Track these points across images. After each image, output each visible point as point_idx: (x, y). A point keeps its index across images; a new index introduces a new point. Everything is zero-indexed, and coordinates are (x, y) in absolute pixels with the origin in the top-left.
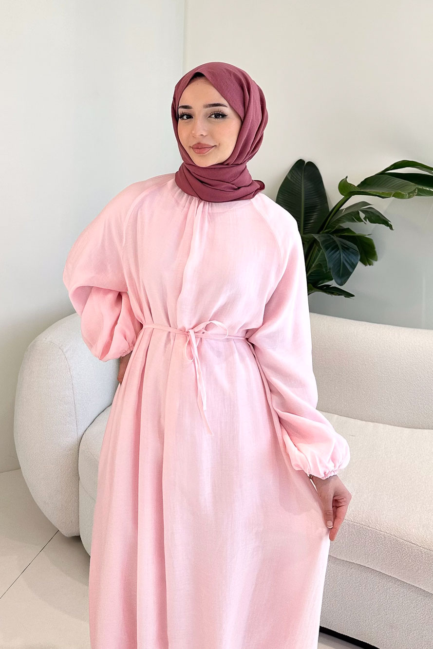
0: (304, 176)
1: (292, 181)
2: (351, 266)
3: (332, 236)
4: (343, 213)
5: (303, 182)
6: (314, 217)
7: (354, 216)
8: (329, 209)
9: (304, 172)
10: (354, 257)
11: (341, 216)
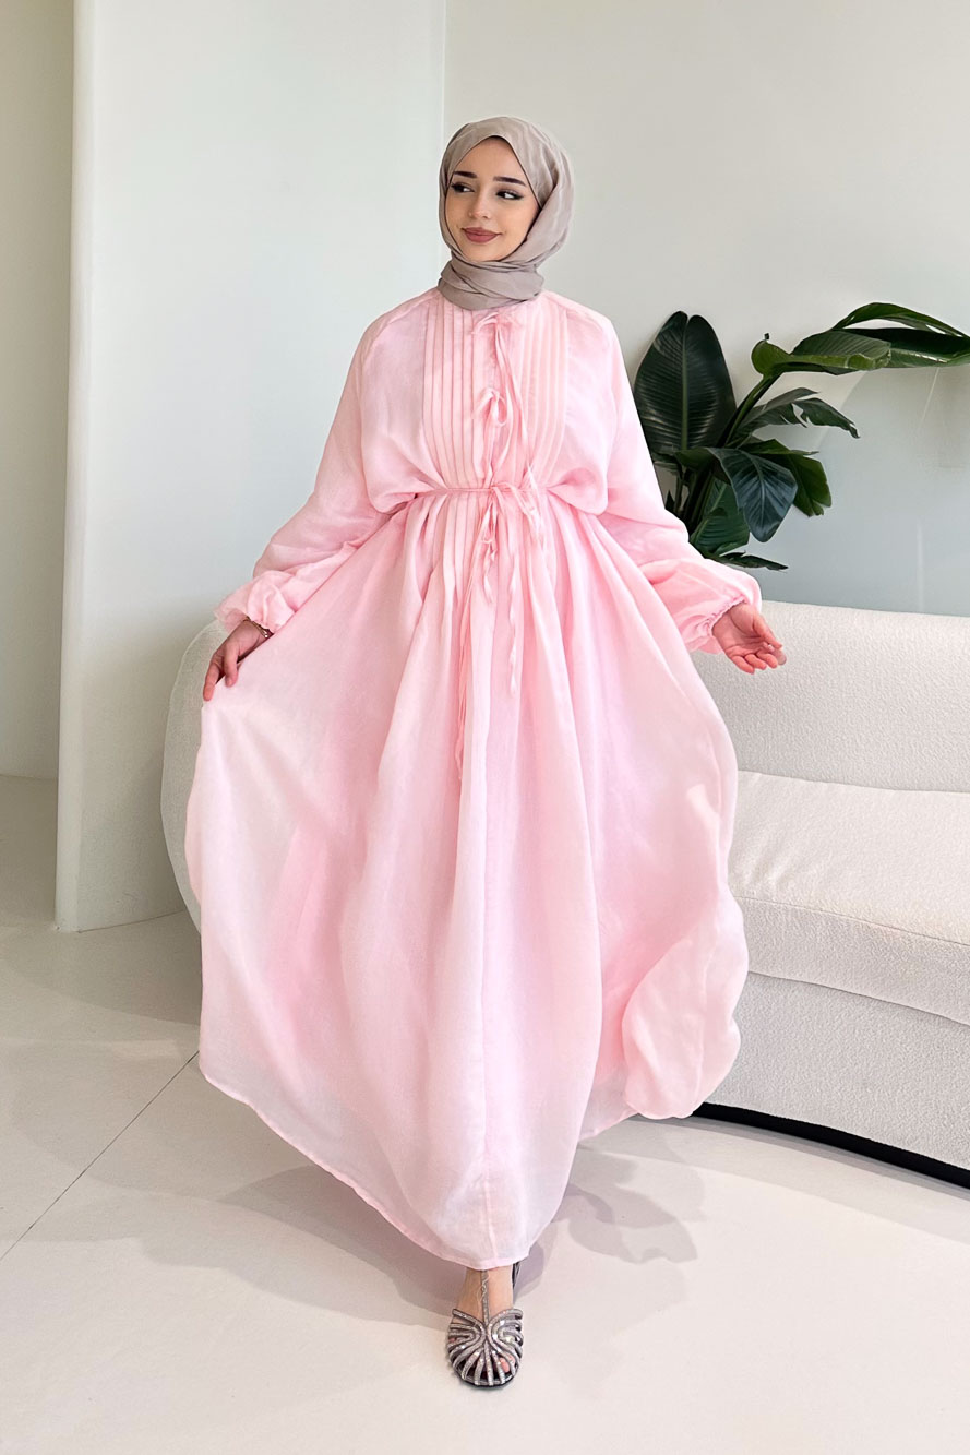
0: (687, 343)
1: (663, 353)
2: (781, 505)
3: (743, 452)
4: (763, 411)
5: (684, 357)
6: (707, 423)
7: (782, 412)
8: (734, 404)
9: (687, 337)
10: (786, 488)
11: (757, 416)
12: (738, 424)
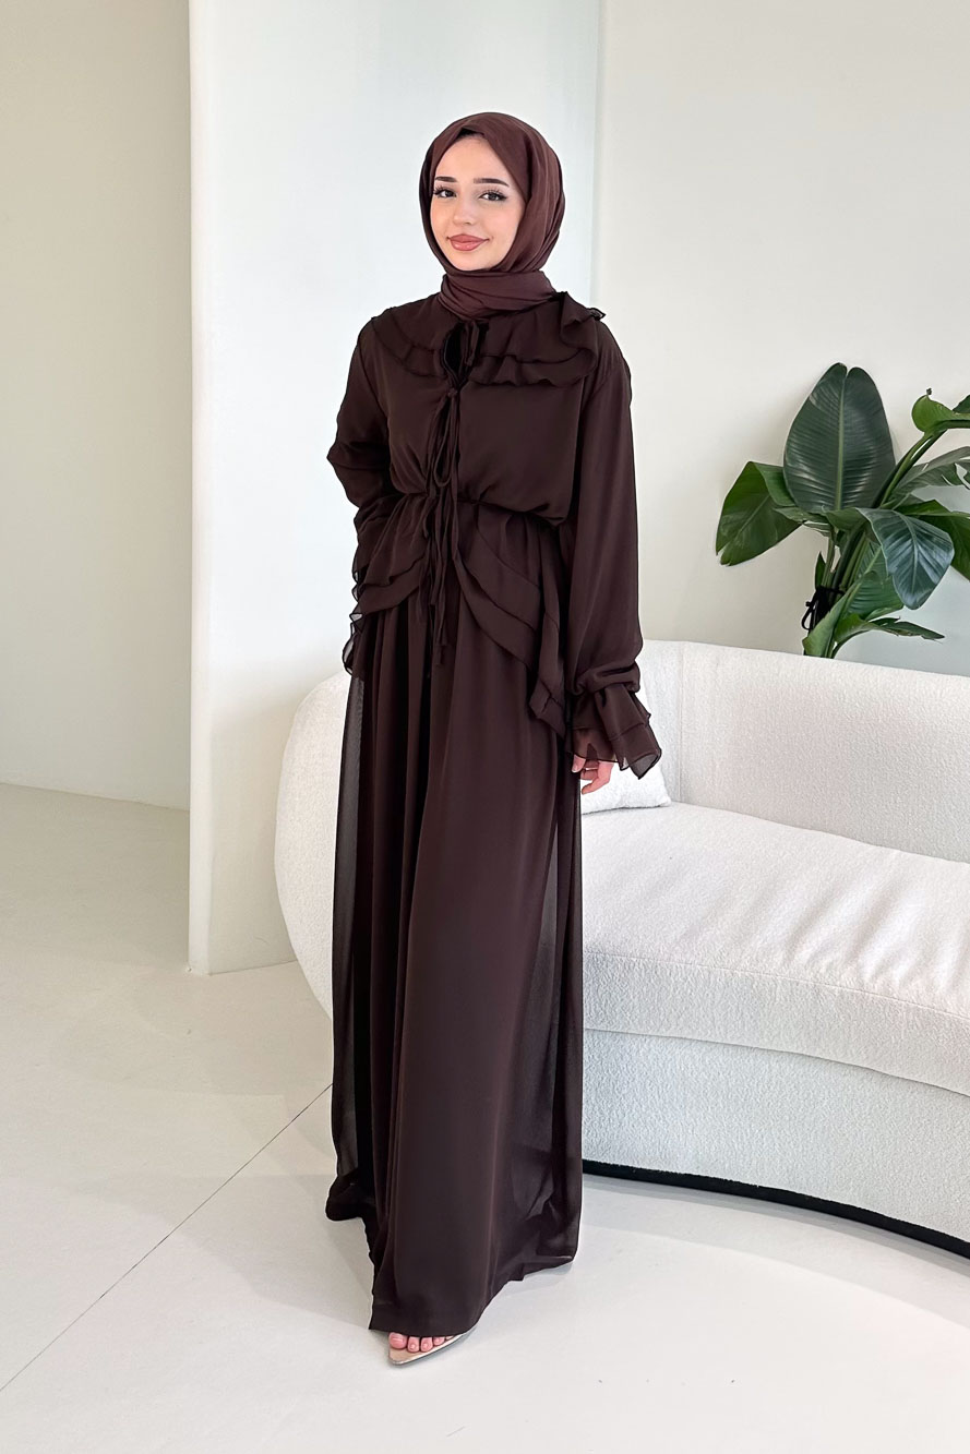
0: (845, 397)
1: (820, 408)
2: (935, 571)
3: (898, 514)
4: (924, 470)
5: (841, 412)
6: (864, 481)
7: (945, 473)
8: (894, 461)
9: (846, 391)
10: (943, 553)
11: (915, 477)
12: (896, 485)
